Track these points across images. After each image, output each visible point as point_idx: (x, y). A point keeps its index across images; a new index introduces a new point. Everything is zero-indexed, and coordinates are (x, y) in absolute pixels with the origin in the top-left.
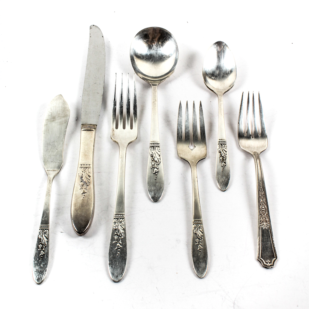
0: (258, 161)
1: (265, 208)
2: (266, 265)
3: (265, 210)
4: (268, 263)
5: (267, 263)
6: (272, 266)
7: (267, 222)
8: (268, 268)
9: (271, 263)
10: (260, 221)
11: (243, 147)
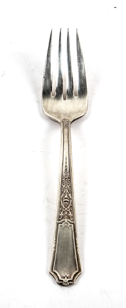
0: (66, 130)
1: (69, 197)
2: (62, 281)
3: (68, 200)
4: (66, 278)
5: (64, 277)
6: (70, 282)
7: (70, 218)
8: (64, 285)
9: (70, 278)
10: (60, 217)
11: (48, 112)
